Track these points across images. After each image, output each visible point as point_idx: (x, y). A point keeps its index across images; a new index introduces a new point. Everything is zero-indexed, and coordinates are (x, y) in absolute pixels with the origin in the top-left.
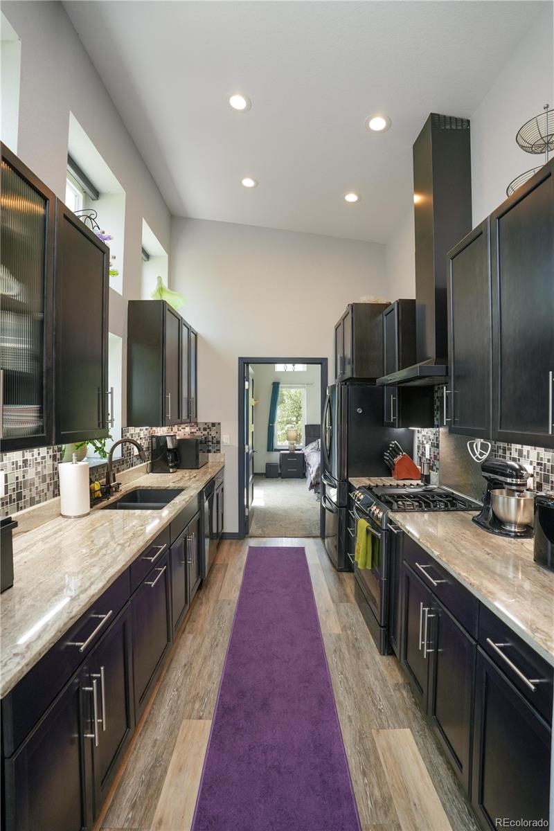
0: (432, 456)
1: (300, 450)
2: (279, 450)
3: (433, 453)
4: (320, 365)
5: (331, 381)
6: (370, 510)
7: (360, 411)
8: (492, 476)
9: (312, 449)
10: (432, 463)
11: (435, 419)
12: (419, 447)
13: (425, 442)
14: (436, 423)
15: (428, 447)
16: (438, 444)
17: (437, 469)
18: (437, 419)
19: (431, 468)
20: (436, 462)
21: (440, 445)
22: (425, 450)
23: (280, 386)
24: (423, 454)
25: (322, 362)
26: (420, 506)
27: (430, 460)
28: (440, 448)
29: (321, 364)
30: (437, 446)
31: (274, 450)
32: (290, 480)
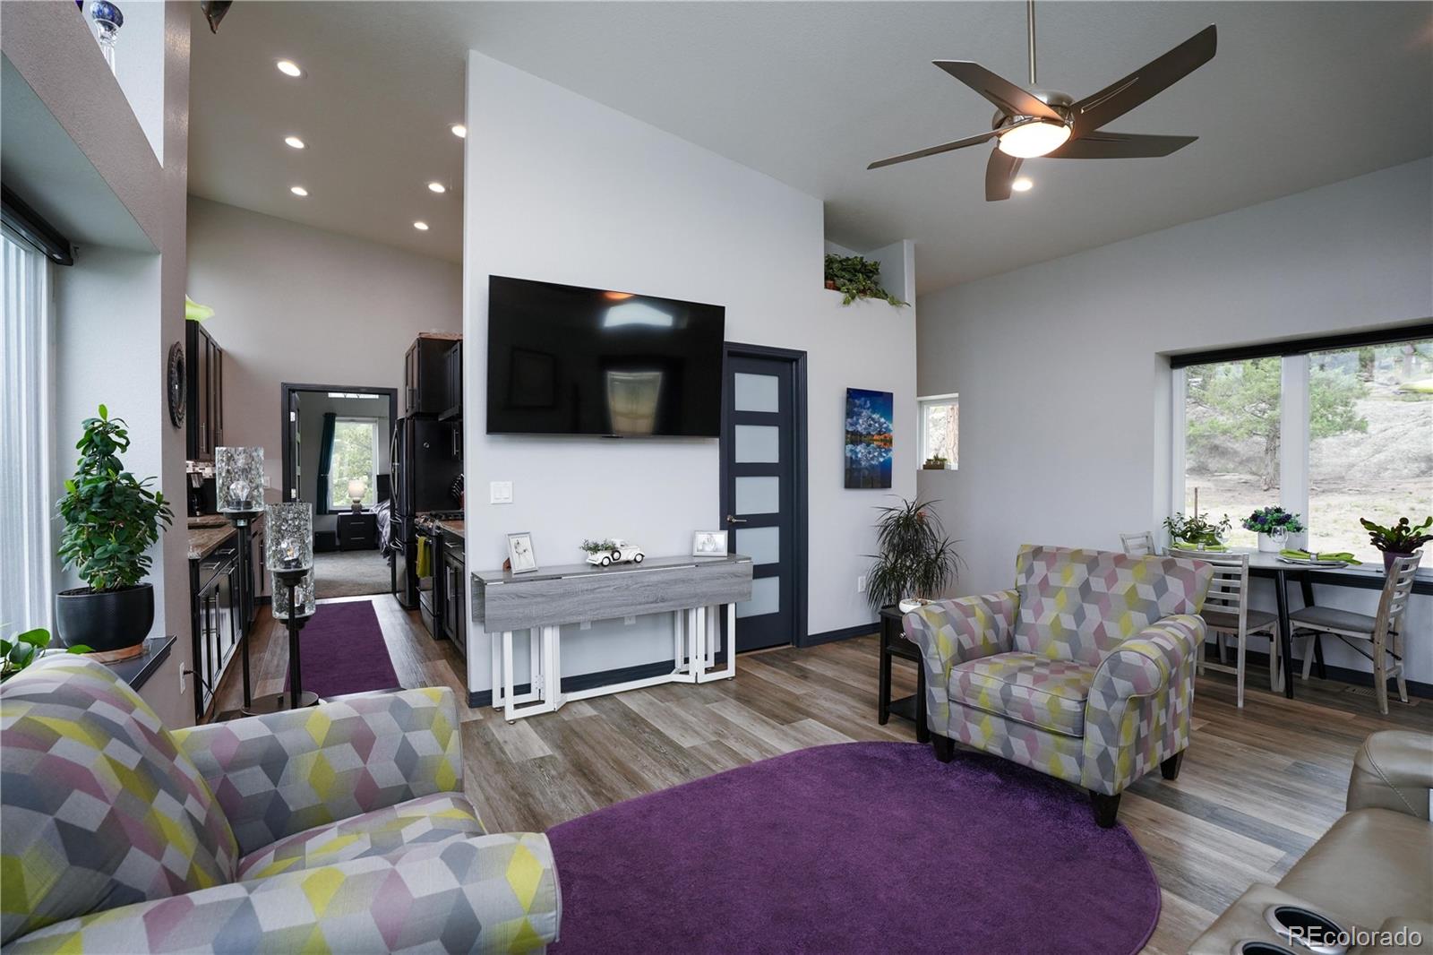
1: (368, 511)
2: (336, 512)
4: (388, 397)
5: (401, 414)
7: (427, 445)
9: (386, 508)
23: (337, 418)
25: (390, 393)
29: (389, 394)
31: (325, 513)
32: (355, 552)
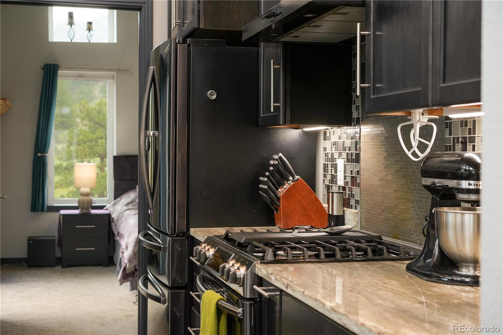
0: (349, 180)
1: (101, 208)
3: (349, 174)
6: (224, 267)
7: (213, 95)
8: (438, 182)
9: (128, 204)
10: (348, 192)
11: (354, 107)
12: (326, 166)
13: (336, 156)
14: (355, 115)
15: (340, 163)
16: (358, 155)
17: (357, 202)
18: (357, 108)
19: (346, 203)
20: (356, 190)
21: (362, 156)
22: (336, 172)
23: (60, 72)
24: (334, 179)
26: (317, 256)
27: (344, 188)
28: (362, 162)
30: (357, 159)
31: (43, 210)
32: (81, 268)
